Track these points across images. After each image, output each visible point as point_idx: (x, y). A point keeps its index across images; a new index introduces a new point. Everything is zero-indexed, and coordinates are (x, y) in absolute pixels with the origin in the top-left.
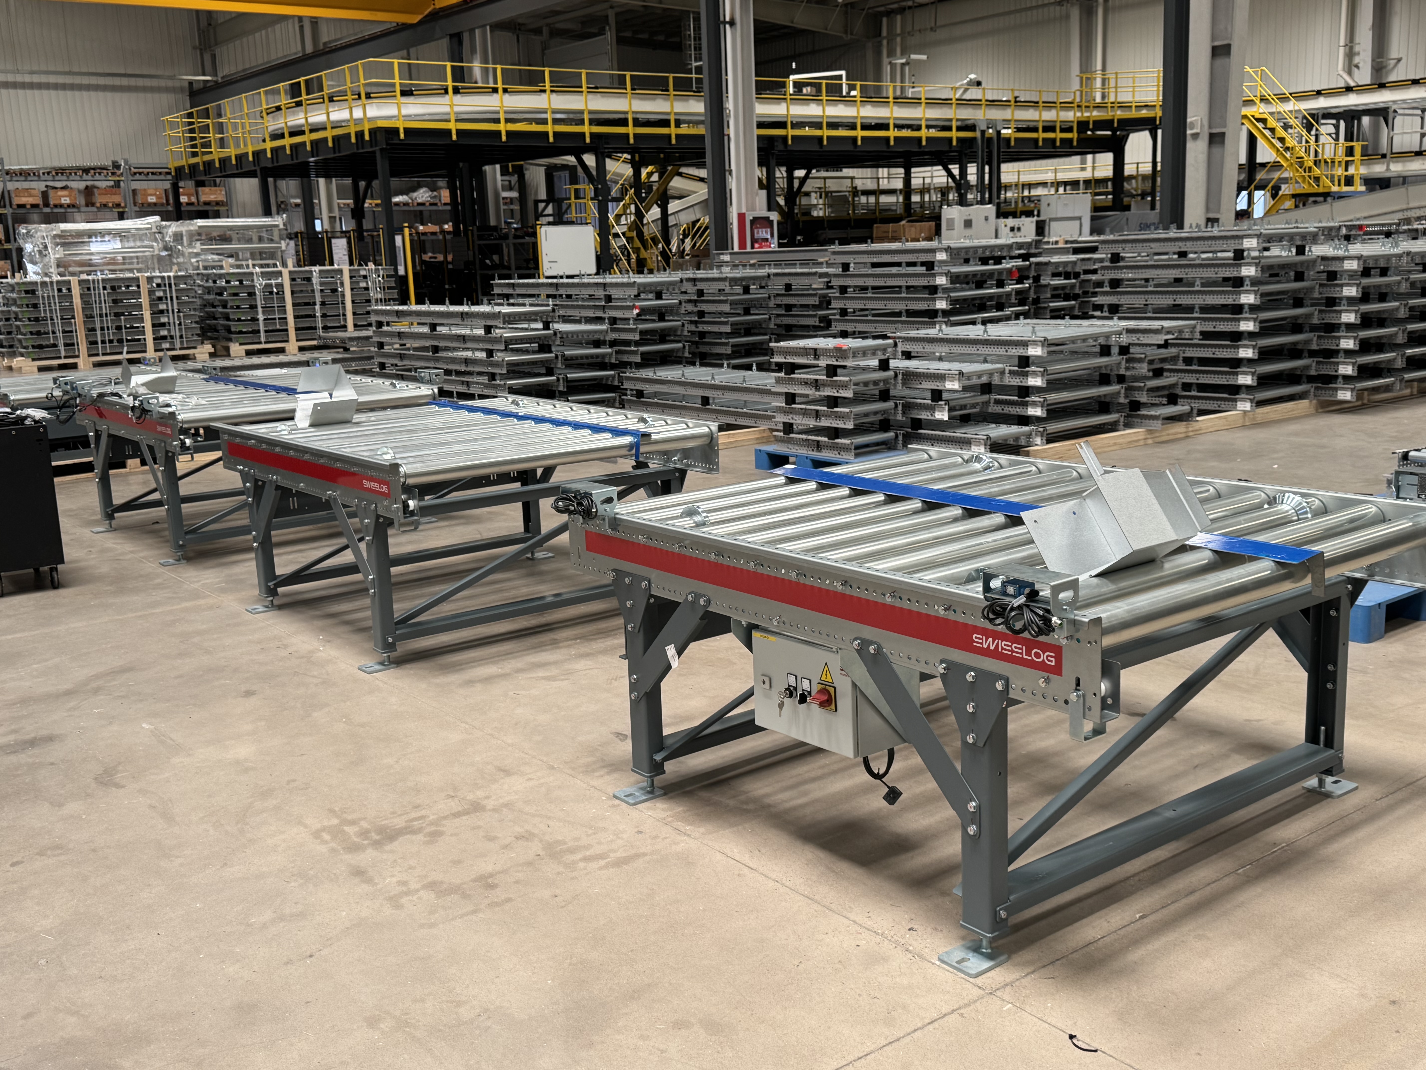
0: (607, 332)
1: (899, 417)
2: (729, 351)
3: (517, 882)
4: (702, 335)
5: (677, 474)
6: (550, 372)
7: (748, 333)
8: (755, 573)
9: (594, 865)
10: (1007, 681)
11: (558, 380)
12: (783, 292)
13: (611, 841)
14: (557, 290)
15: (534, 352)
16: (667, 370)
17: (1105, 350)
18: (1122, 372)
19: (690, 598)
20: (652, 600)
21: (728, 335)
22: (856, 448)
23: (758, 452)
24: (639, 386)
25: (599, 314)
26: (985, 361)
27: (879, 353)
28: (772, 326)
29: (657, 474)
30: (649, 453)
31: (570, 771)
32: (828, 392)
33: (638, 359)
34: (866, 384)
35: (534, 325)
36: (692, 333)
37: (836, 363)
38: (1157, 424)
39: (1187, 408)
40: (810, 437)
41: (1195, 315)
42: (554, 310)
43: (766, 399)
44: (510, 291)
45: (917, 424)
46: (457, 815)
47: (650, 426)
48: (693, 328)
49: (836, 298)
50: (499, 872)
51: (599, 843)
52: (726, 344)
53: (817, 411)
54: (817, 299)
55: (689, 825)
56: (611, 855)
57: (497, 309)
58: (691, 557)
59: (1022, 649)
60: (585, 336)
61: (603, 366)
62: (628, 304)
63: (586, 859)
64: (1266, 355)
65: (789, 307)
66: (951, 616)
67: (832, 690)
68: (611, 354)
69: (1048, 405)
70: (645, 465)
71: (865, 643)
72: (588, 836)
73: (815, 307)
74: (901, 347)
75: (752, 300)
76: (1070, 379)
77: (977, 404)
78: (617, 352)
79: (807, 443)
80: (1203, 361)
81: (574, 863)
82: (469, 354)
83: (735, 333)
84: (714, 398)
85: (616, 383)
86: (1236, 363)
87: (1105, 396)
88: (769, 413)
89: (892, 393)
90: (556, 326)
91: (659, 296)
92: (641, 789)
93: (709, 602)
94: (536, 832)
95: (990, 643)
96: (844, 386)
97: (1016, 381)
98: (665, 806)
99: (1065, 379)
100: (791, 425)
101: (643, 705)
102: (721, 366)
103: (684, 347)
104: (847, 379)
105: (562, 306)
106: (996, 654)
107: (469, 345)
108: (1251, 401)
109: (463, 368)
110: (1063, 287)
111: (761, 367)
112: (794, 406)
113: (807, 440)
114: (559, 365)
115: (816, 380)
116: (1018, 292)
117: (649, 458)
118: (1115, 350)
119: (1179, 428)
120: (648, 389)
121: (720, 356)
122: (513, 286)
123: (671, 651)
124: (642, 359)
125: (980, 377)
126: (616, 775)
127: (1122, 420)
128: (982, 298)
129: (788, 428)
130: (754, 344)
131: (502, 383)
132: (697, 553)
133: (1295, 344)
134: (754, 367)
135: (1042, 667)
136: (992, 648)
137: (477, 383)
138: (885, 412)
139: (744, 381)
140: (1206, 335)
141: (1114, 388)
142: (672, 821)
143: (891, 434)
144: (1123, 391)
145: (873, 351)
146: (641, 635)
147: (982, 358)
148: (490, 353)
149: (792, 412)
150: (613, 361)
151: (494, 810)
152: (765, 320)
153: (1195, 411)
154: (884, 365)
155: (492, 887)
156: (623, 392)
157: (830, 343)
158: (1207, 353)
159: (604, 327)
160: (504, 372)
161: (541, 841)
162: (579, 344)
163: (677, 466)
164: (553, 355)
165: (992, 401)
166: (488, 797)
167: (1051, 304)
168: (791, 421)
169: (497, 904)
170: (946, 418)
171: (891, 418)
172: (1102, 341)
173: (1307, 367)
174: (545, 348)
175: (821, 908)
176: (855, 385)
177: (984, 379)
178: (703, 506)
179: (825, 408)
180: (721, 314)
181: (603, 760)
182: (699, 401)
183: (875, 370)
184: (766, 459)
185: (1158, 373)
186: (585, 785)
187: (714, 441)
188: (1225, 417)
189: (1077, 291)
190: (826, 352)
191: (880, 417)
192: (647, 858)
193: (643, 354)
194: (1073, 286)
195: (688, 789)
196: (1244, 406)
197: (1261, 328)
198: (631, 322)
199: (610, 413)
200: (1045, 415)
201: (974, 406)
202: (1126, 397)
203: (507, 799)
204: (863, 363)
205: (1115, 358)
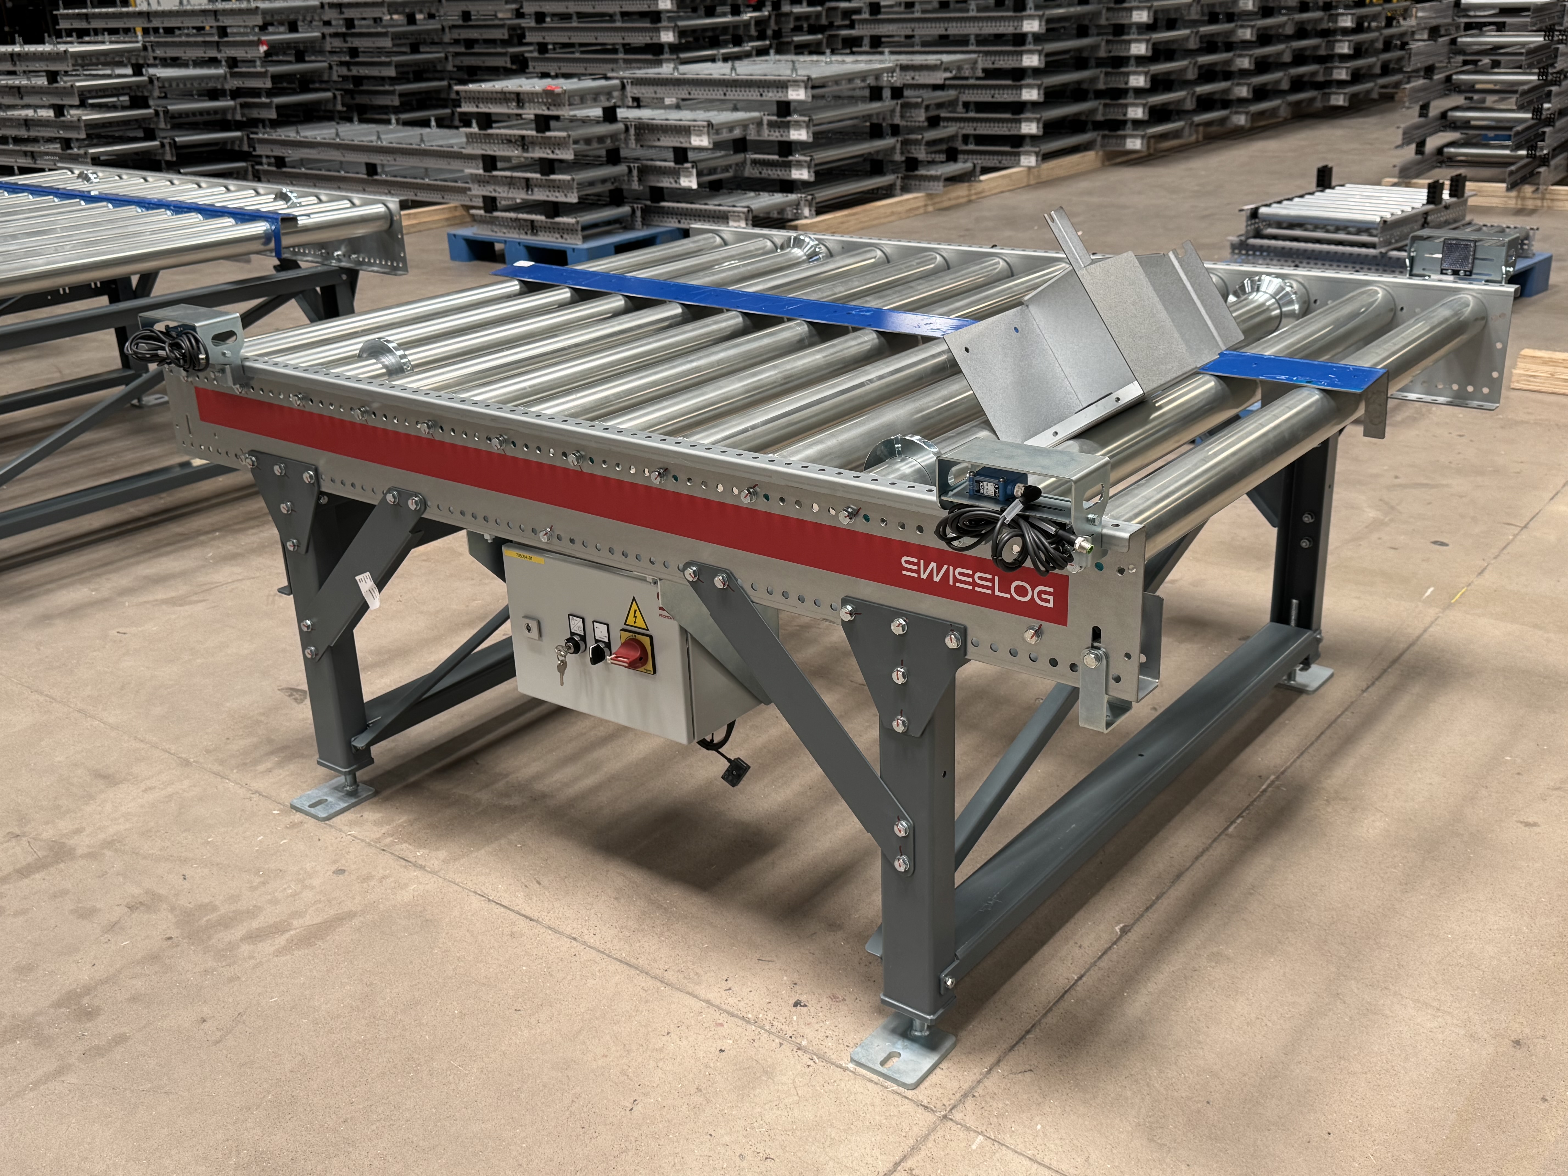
0: (225, 77)
1: (635, 185)
2: (396, 102)
3: (134, 999)
4: (358, 80)
5: (344, 277)
6: (150, 135)
7: (419, 77)
8: (503, 457)
9: (266, 948)
10: (963, 632)
11: (163, 145)
12: (460, 22)
13: (294, 895)
14: (150, 21)
15: (124, 108)
16: (313, 129)
17: (876, 93)
18: (897, 120)
19: (390, 498)
20: (324, 500)
21: (392, 80)
22: (584, 228)
23: (452, 238)
24: (278, 152)
25: (212, 53)
26: (735, 109)
27: (603, 98)
28: (450, 67)
29: (313, 277)
30: (299, 246)
31: (216, 768)
32: (538, 153)
33: (273, 115)
34: (588, 141)
35: (119, 71)
36: (345, 78)
37: (547, 112)
38: (939, 187)
39: (969, 165)
40: (521, 216)
41: (971, 48)
42: (145, 48)
43: (456, 164)
44: (83, 25)
45: (658, 194)
46: (24, 872)
47: (294, 206)
48: (344, 71)
49: (531, 29)
50: (102, 982)
51: (274, 902)
52: (392, 93)
53: (527, 180)
54: (505, 31)
55: (420, 847)
56: (295, 923)
57: (62, 48)
58: (385, 431)
59: (992, 581)
60: (196, 85)
61: (225, 125)
62: (251, 38)
63: (254, 937)
64: (1053, 96)
65: (470, 43)
66: (860, 526)
67: (646, 641)
68: (234, 109)
69: (816, 165)
70: (294, 265)
71: (705, 573)
72: (253, 889)
73: (504, 43)
74: (631, 91)
75: (420, 33)
76: (834, 132)
77: (730, 166)
78: (243, 106)
79: (518, 224)
80: (981, 107)
81: (232, 947)
82: (30, 113)
83: (402, 78)
84: (383, 166)
85: (246, 148)
86: (1019, 108)
87: (878, 152)
88: (459, 184)
89: (623, 153)
90: (152, 71)
91: (293, 27)
92: (337, 789)
93: (424, 504)
94: (162, 892)
95: (933, 571)
96: (559, 144)
97: (775, 136)
98: (377, 816)
99: (829, 131)
100: (494, 199)
101: (326, 666)
102: (388, 122)
103: (335, 97)
104: (564, 134)
105: (159, 44)
106: (944, 590)
107: (27, 100)
108: (1037, 154)
109: (23, 133)
110: (806, 17)
111: (442, 123)
112: (495, 173)
113: (517, 220)
114: (162, 125)
115: (523, 137)
116: (759, 22)
117: (298, 253)
118: (887, 93)
119: (961, 191)
120: (292, 154)
121: (386, 109)
122: (86, 17)
123: (365, 582)
124: (278, 115)
125: (731, 129)
126: (292, 767)
127: (899, 182)
128: (714, 28)
129: (490, 204)
130: (428, 93)
131: (82, 151)
132: (395, 424)
133: (1079, 82)
134: (433, 123)
135: (1031, 610)
136: (937, 579)
137: (47, 154)
138: (615, 179)
139: (422, 140)
140: (989, 73)
141: (888, 142)
142: (392, 843)
143: (626, 209)
144: (898, 146)
145: (594, 96)
146: (311, 558)
147: (731, 106)
148: (59, 110)
149: (496, 181)
150: (238, 117)
151: (91, 856)
152: (439, 60)
153: (978, 169)
154: (610, 115)
155: (90, 1014)
156: (257, 160)
157: (535, 85)
158: (984, 96)
159: (220, 71)
160: (83, 135)
161: (173, 909)
162: (188, 95)
163: (343, 264)
164: (151, 111)
165: (748, 162)
166: (78, 831)
167: (796, 39)
168: (493, 194)
169: (98, 1051)
170: (694, 185)
171: (625, 187)
172: (871, 81)
173: (1093, 111)
174: (139, 101)
175: (650, 983)
176: (576, 142)
177: (737, 133)
178: (394, 337)
179: (538, 176)
180: (380, 51)
181: (270, 741)
182: (364, 170)
183: (598, 122)
184: (463, 247)
185: (934, 122)
186: (241, 792)
187: (395, 225)
188: (1009, 176)
189: (824, 21)
190: (533, 97)
191: (609, 186)
192: (356, 922)
193: (279, 107)
194: (818, 15)
195: (412, 779)
196: (1029, 160)
197: (1047, 63)
198: (258, 63)
199: (232, 188)
200: (812, 179)
201: (726, 169)
202: (902, 153)
203: (111, 831)
204: (581, 113)
205: (887, 103)
